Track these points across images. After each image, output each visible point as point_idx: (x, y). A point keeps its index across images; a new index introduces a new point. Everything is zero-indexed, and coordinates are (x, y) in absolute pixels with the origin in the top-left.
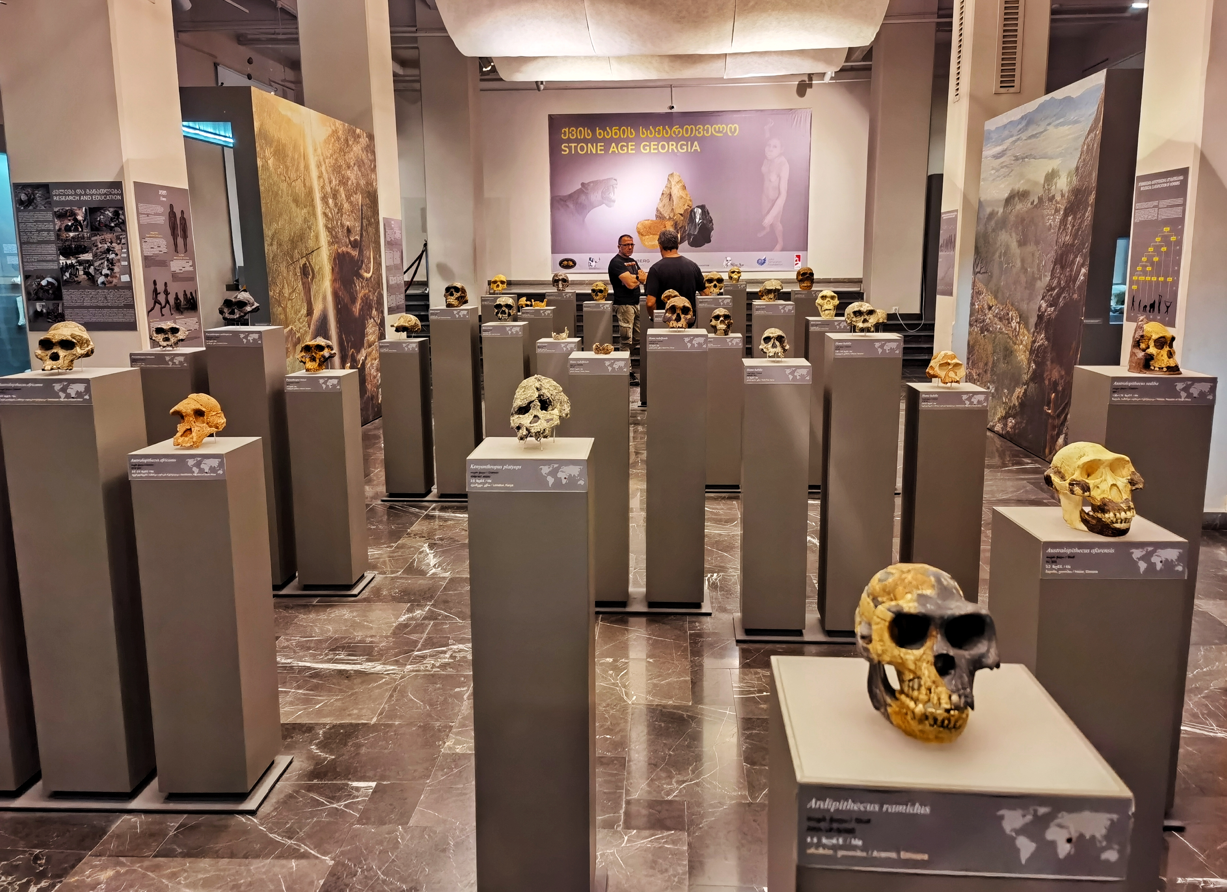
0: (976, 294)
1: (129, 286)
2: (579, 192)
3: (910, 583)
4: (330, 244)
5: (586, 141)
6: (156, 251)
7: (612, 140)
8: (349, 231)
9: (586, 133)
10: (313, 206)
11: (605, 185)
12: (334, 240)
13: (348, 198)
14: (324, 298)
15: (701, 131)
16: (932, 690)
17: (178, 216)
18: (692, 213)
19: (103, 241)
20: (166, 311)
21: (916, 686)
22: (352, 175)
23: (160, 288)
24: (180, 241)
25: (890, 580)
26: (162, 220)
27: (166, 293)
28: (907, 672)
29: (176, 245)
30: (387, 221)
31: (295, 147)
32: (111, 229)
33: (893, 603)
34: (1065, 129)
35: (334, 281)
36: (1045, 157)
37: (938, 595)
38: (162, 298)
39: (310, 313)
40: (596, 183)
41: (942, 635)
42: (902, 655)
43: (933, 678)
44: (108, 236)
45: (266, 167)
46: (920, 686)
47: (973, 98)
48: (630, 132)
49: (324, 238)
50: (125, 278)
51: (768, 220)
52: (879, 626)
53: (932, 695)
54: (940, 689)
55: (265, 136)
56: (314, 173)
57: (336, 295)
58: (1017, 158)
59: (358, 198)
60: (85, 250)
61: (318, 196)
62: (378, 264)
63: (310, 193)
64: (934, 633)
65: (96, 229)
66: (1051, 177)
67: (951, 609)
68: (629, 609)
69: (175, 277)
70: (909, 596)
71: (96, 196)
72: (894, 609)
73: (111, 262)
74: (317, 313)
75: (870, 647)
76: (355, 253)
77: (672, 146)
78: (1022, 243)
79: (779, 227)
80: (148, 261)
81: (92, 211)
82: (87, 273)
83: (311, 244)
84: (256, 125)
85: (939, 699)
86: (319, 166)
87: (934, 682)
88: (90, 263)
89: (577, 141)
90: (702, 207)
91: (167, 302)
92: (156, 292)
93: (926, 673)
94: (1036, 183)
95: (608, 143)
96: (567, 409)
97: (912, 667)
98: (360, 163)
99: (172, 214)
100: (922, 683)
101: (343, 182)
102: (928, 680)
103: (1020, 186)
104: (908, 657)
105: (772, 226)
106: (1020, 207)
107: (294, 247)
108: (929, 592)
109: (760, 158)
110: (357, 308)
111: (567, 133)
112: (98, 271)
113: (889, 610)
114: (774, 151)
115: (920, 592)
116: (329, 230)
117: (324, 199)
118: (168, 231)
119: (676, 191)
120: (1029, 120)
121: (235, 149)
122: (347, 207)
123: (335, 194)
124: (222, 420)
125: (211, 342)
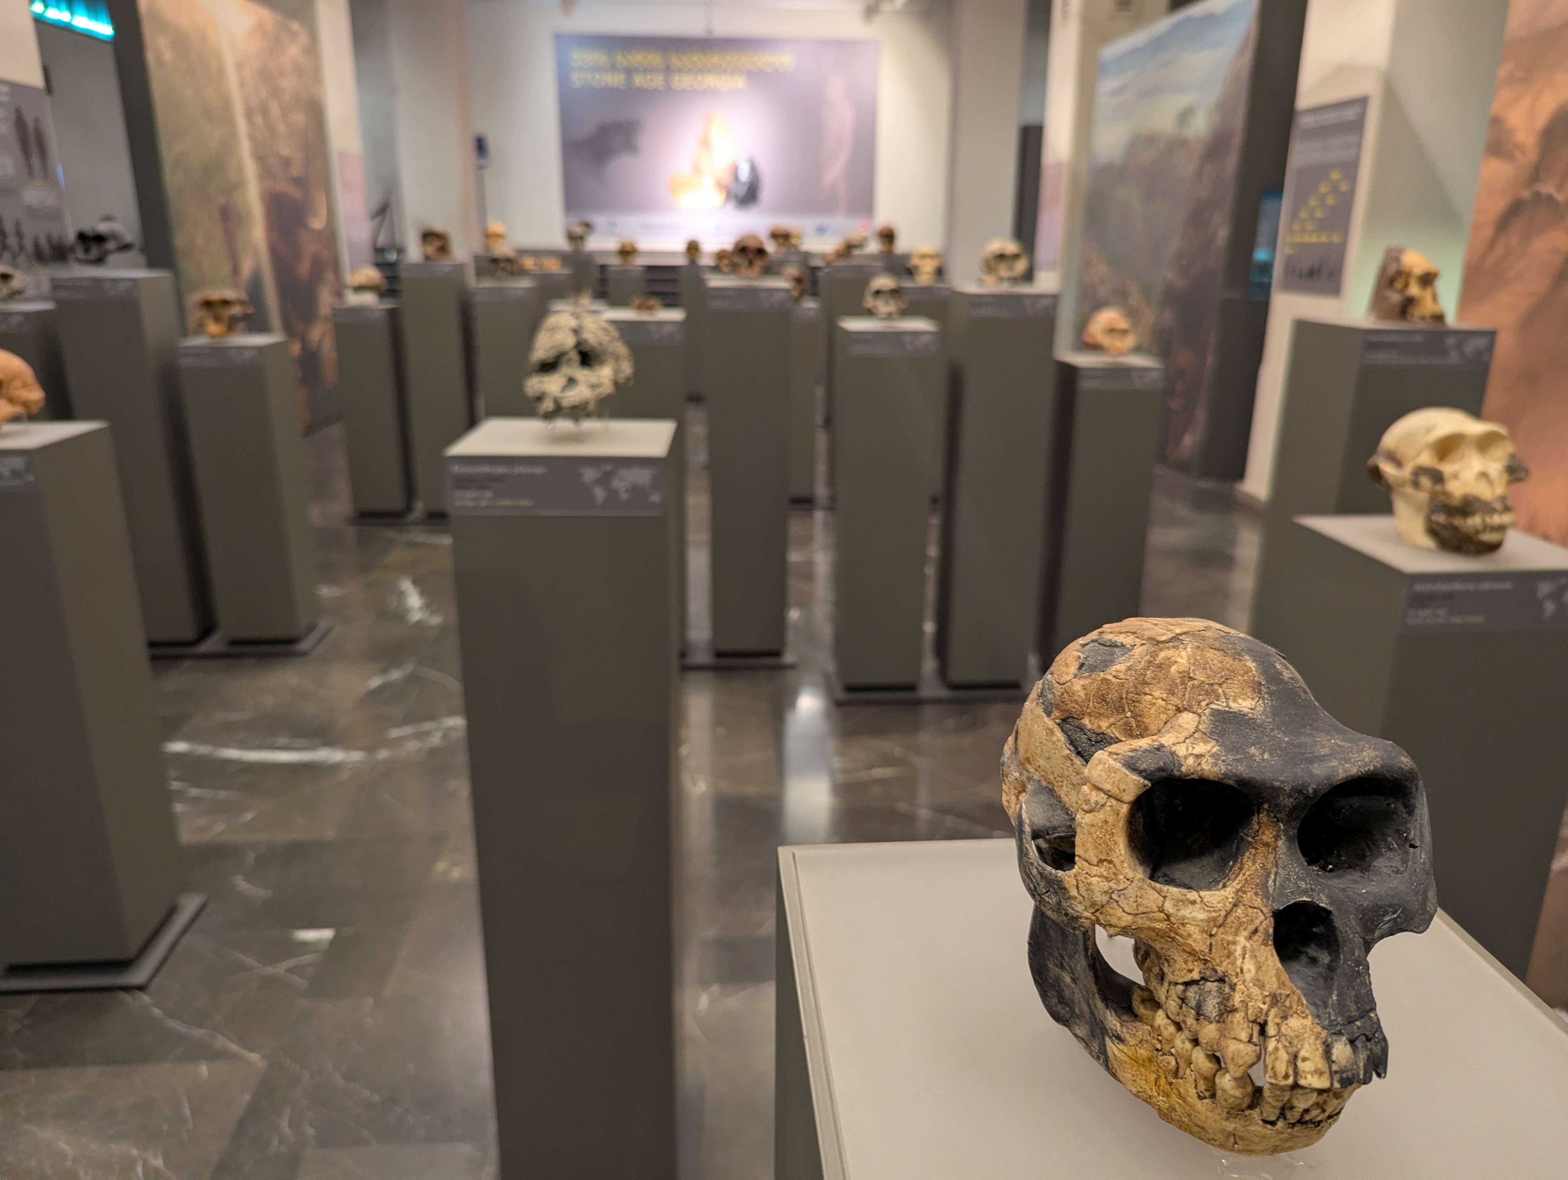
3: (1187, 677)
4: (260, 178)
8: (287, 163)
12: (265, 172)
13: (283, 115)
14: (256, 253)
16: (1271, 1030)
17: (31, 125)
18: (737, 169)
20: (21, 259)
21: (1211, 1006)
22: (288, 84)
23: (9, 226)
24: (36, 161)
25: (1120, 667)
26: (5, 130)
27: (19, 234)
28: (1179, 958)
29: (29, 166)
30: (343, 157)
31: (203, 40)
33: (1144, 743)
34: (1205, 56)
35: (269, 228)
36: (1178, 89)
37: (1275, 713)
38: (12, 243)
39: (235, 271)
41: (1289, 839)
42: (1169, 906)
43: (1272, 985)
46: (1226, 1010)
47: (1085, 18)
49: (250, 169)
51: (829, 179)
52: (1100, 816)
53: (1272, 1044)
54: (1294, 1023)
56: (233, 79)
57: (273, 250)
58: (1141, 95)
59: (299, 118)
61: (239, 111)
62: (332, 211)
63: (228, 106)
64: (1267, 836)
66: (1184, 118)
67: (1322, 759)
69: (32, 212)
70: (1188, 720)
72: (1147, 764)
74: (245, 270)
75: (1067, 876)
76: (296, 193)
79: (841, 189)
85: (1294, 1058)
86: (240, 68)
87: (1275, 999)
91: (22, 248)
92: (4, 234)
93: (1249, 966)
97: (1198, 941)
98: (298, 69)
99: (20, 123)
100: (1237, 999)
101: (276, 93)
102: (1255, 991)
103: (1146, 128)
104: (1187, 912)
105: (834, 187)
107: (207, 179)
108: (1245, 705)
110: (303, 268)
113: (1131, 766)
115: (1220, 705)
116: (257, 158)
117: (249, 115)
118: (15, 146)
120: (1157, 45)
121: (116, 42)
122: (282, 128)
123: (264, 110)
124: (36, 395)
125: (63, 294)
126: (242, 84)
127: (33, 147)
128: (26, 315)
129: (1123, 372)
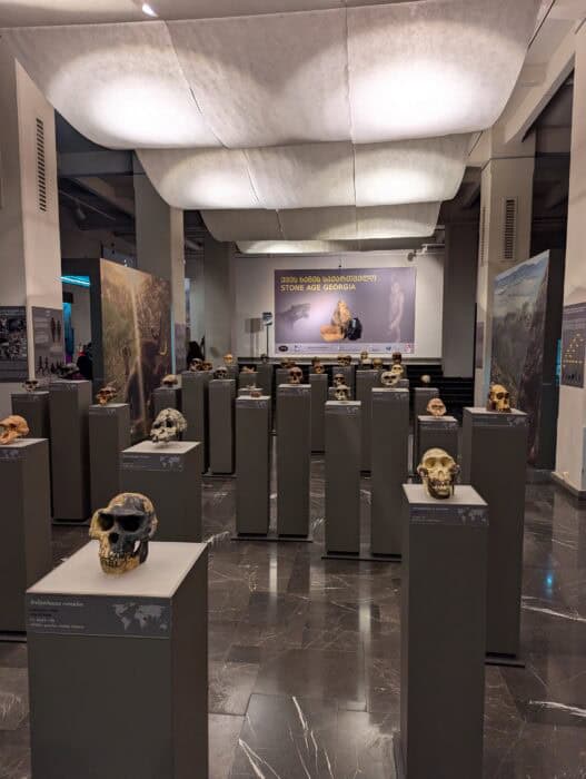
0: (493, 369)
1: (26, 360)
2: (290, 311)
4: (141, 338)
5: (294, 284)
6: (42, 342)
7: (308, 283)
8: (152, 331)
9: (294, 280)
10: (132, 318)
11: (306, 307)
12: (144, 335)
13: (153, 313)
14: (136, 366)
15: (356, 278)
17: (56, 324)
18: (351, 323)
19: (14, 336)
20: (46, 372)
23: (43, 360)
24: (56, 336)
26: (47, 326)
27: (47, 363)
29: (54, 339)
30: (177, 326)
31: (123, 288)
32: (19, 330)
34: (530, 281)
35: (142, 357)
36: (523, 295)
38: (44, 366)
39: (127, 373)
40: (300, 306)
44: (17, 334)
45: (106, 299)
47: (490, 263)
48: (318, 279)
49: (137, 333)
50: (24, 355)
51: (392, 326)
55: (107, 282)
56: (134, 300)
57: (143, 364)
58: (509, 295)
59: (159, 314)
60: (5, 341)
61: (135, 313)
62: (170, 348)
63: (131, 311)
65: (12, 330)
66: (526, 305)
68: (268, 538)
69: (52, 354)
71: (12, 313)
73: (18, 347)
74: (132, 372)
76: (156, 342)
77: (340, 287)
78: (513, 340)
79: (399, 331)
80: (37, 346)
81: (10, 321)
82: (6, 353)
83: (130, 337)
84: (102, 277)
86: (137, 297)
88: (7, 347)
89: (290, 284)
90: (357, 319)
92: (41, 363)
94: (519, 310)
95: (306, 285)
96: (184, 426)
98: (161, 296)
99: (53, 322)
101: (151, 305)
103: (511, 311)
105: (395, 329)
106: (512, 322)
107: (119, 339)
109: (388, 292)
110: (156, 371)
111: (284, 280)
112: (12, 352)
114: (396, 288)
116: (141, 330)
117: (139, 315)
118: (50, 331)
119: (343, 310)
120: (515, 275)
121: (91, 288)
122: (152, 318)
123: (145, 312)
124: (26, 430)
125: (52, 389)
126: (138, 303)
127: (56, 332)
128: (39, 395)
129: (439, 424)
